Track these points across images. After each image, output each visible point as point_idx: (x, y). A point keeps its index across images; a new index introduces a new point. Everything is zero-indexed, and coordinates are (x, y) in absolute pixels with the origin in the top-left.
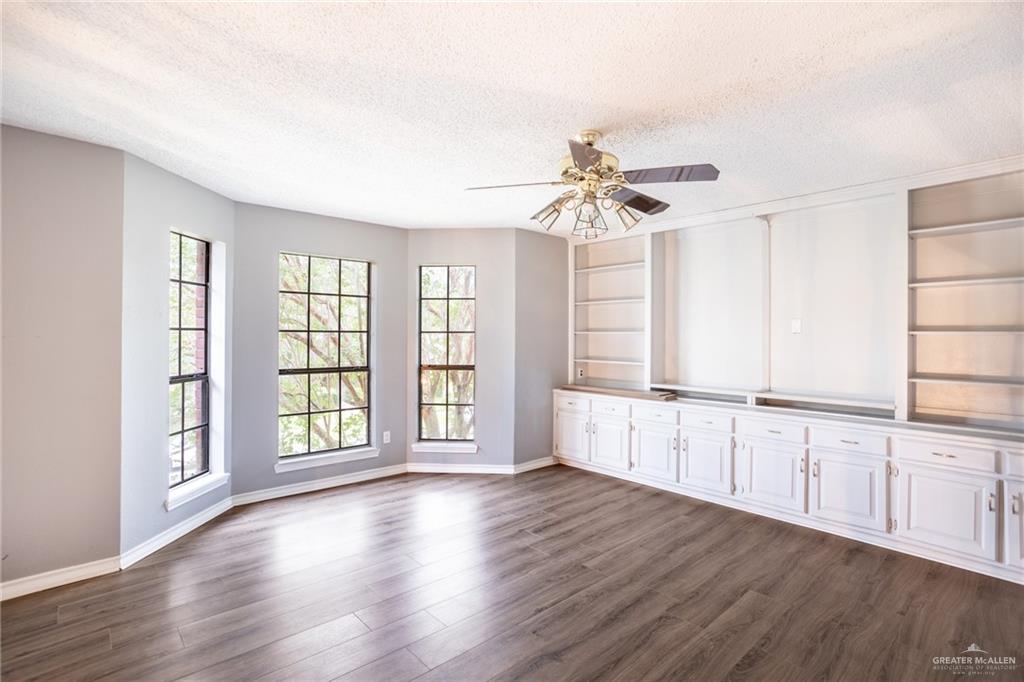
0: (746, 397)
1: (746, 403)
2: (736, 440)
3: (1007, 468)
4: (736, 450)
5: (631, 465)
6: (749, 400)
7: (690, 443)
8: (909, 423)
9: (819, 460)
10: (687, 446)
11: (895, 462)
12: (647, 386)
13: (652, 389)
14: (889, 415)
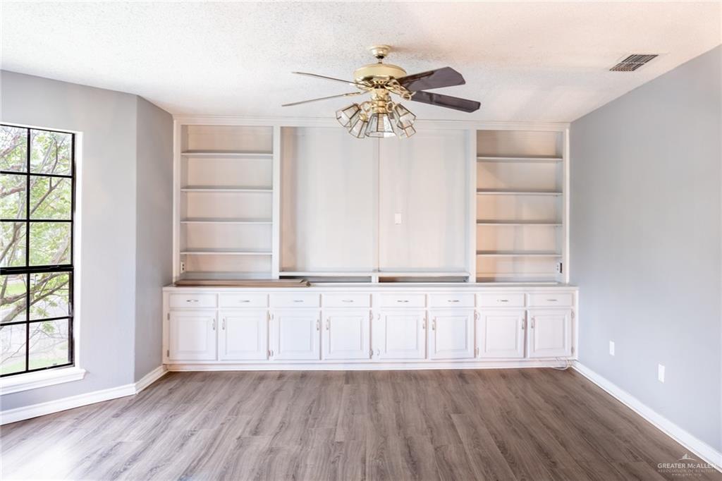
0: (370, 277)
1: (370, 282)
2: (372, 312)
3: (529, 304)
4: (373, 321)
5: (269, 353)
6: (373, 279)
7: (331, 322)
8: (478, 284)
9: (435, 317)
10: (330, 325)
11: (478, 309)
12: (276, 274)
13: (281, 277)
14: (465, 279)
